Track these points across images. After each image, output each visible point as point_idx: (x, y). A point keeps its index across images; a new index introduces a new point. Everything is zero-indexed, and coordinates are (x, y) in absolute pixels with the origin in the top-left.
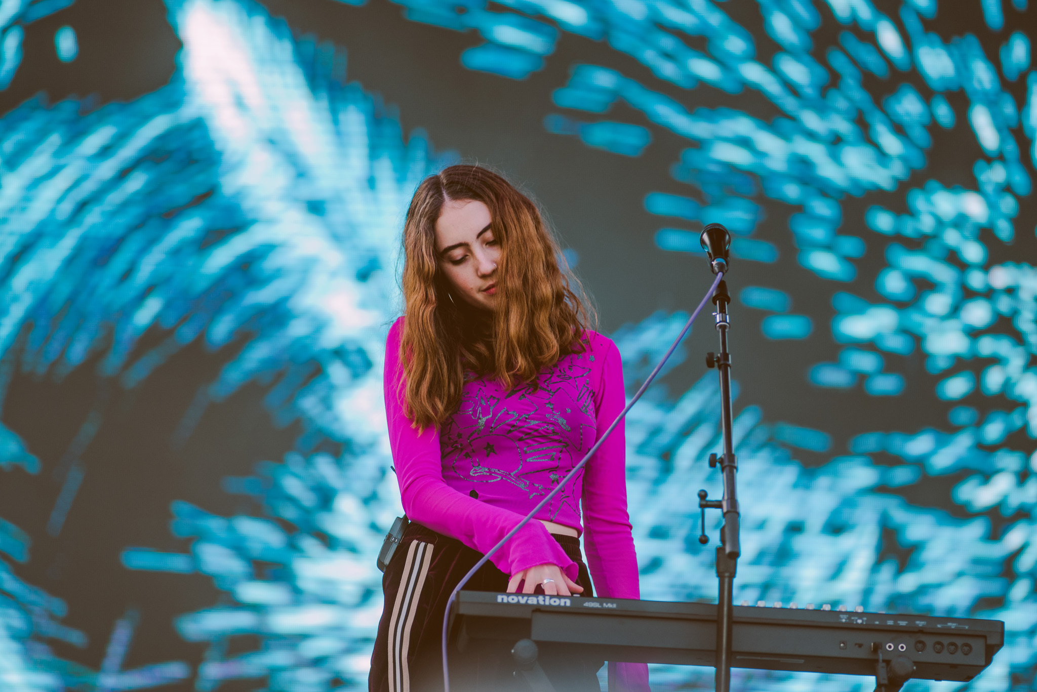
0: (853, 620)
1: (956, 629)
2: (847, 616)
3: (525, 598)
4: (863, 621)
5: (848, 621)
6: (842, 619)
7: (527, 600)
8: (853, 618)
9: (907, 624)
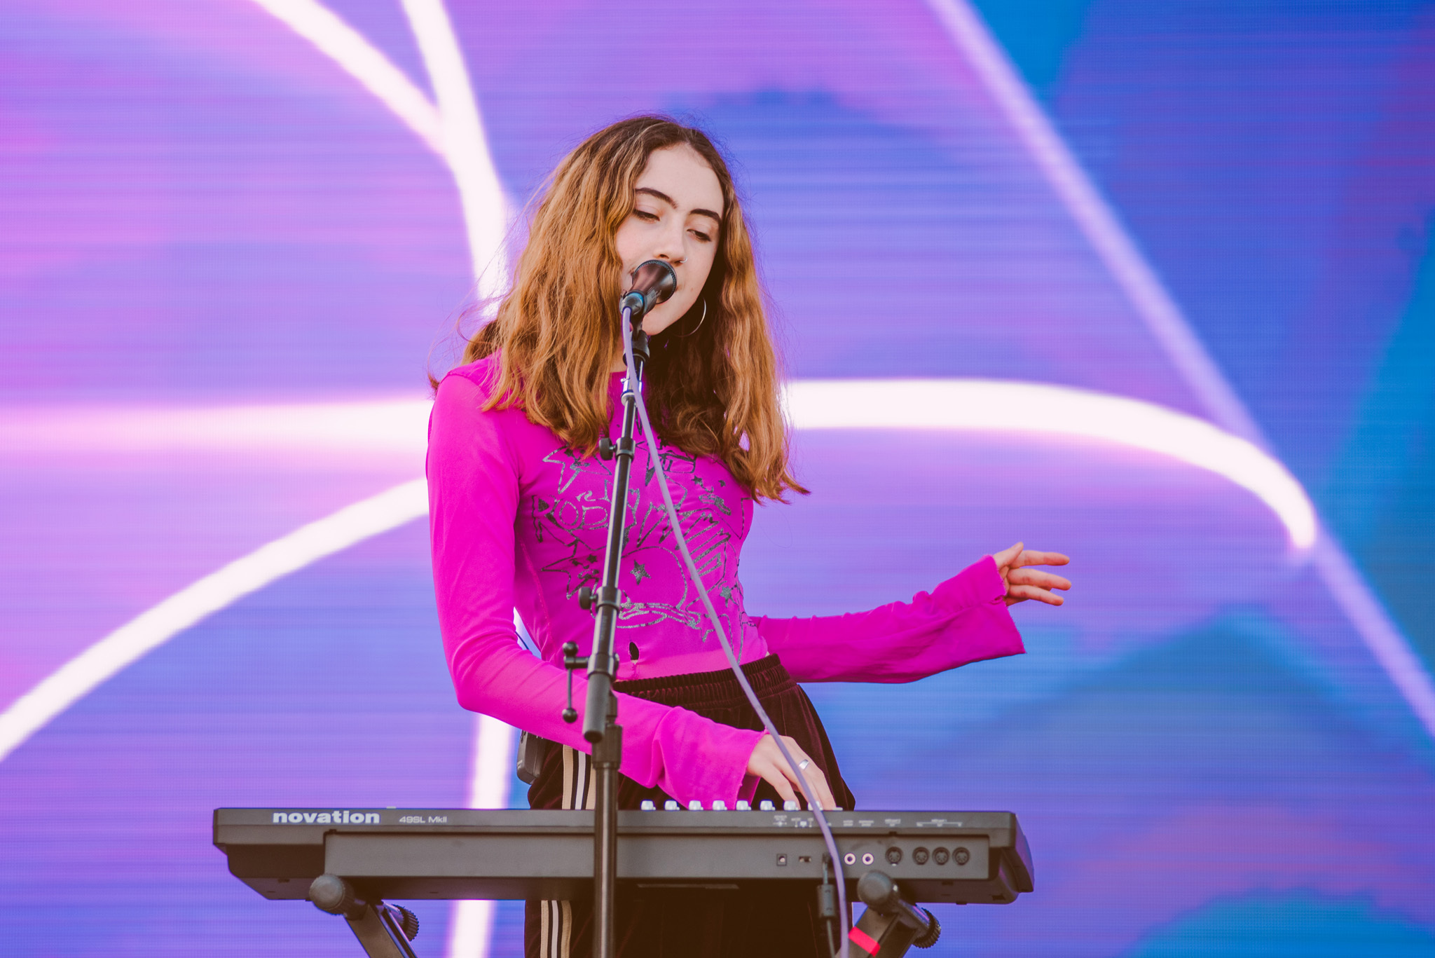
0: (794, 822)
1: (944, 828)
2: (786, 817)
3: (314, 815)
4: (808, 823)
5: (786, 823)
6: (777, 821)
7: (317, 818)
8: (793, 820)
9: (872, 824)
